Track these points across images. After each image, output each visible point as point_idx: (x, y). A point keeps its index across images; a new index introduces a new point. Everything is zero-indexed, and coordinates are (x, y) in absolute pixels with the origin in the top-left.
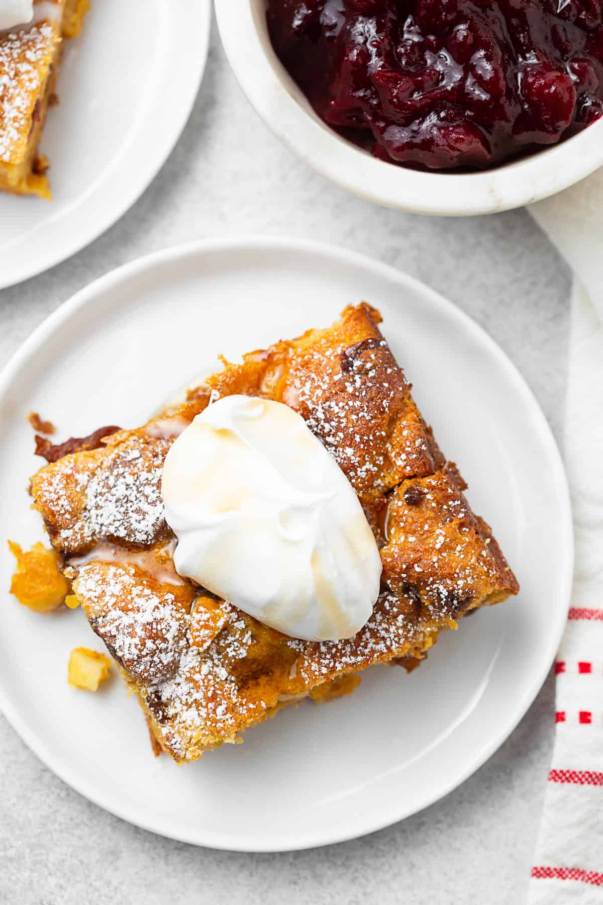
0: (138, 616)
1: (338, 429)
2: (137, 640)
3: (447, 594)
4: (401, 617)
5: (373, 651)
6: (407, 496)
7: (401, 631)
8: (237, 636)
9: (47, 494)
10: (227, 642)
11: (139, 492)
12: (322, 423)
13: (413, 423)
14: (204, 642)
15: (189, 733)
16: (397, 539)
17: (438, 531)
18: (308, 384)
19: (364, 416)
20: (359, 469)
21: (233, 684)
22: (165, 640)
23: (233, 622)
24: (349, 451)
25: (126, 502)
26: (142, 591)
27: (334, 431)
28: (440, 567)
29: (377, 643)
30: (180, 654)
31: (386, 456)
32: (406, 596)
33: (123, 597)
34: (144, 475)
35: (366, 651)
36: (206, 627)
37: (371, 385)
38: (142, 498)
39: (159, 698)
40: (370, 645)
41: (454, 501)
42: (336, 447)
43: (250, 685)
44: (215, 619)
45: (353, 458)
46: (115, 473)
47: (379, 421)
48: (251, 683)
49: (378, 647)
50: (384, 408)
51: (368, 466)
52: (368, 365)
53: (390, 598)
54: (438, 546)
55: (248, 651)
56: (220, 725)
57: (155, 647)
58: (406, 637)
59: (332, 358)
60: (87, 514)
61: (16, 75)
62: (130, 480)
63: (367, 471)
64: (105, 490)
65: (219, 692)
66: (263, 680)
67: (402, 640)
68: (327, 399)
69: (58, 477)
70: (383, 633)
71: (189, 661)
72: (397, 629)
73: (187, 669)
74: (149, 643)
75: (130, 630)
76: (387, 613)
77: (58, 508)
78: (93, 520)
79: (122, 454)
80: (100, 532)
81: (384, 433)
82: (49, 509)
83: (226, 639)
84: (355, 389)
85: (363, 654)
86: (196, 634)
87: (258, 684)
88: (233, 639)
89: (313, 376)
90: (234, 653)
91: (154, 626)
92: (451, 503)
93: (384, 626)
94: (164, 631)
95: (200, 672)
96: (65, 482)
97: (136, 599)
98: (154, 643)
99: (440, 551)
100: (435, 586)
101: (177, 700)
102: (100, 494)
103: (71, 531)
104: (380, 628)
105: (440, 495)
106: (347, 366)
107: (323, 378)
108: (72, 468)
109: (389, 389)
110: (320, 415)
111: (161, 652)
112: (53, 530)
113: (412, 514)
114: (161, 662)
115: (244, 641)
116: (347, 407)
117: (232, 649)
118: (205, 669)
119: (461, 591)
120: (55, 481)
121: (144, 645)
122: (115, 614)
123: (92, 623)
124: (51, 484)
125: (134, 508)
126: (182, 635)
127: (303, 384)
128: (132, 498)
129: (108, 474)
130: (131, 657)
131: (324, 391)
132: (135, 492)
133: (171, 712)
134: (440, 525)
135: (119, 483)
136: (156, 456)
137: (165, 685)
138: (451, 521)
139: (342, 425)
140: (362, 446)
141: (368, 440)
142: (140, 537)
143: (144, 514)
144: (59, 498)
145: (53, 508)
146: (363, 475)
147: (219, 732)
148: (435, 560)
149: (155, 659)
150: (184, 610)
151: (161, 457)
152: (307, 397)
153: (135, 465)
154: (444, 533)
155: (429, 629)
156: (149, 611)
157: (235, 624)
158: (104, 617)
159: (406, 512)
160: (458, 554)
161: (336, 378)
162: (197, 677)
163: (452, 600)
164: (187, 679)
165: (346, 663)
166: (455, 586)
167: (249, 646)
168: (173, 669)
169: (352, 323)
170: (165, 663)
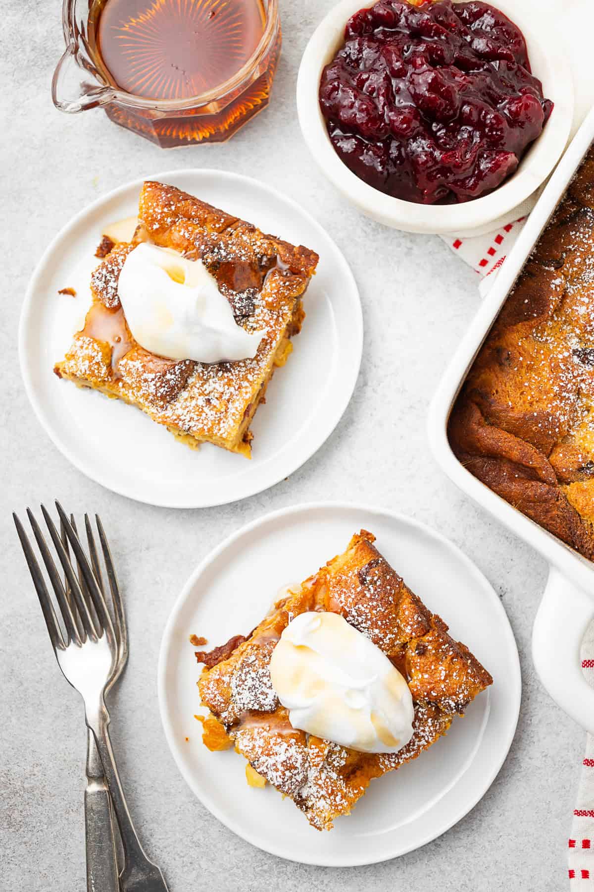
0: (277, 758)
1: (367, 619)
2: (280, 773)
3: (454, 705)
4: (430, 720)
5: (419, 746)
6: (417, 652)
7: (432, 729)
8: (337, 755)
9: (207, 695)
10: (332, 759)
11: (260, 682)
12: (356, 617)
13: (409, 605)
14: (319, 764)
15: (323, 815)
16: (417, 677)
17: (440, 668)
18: (343, 596)
19: (380, 610)
20: (384, 640)
21: (342, 781)
22: (296, 768)
23: (333, 748)
24: (377, 631)
25: (254, 689)
26: (276, 740)
27: (364, 620)
28: (448, 690)
29: (420, 741)
30: (306, 771)
31: (398, 627)
32: (430, 706)
33: (266, 747)
34: (261, 671)
35: (415, 747)
36: (318, 756)
37: (379, 590)
38: (263, 685)
39: (301, 797)
40: (416, 743)
41: (445, 645)
42: (368, 628)
43: (351, 778)
44: (322, 750)
45: (379, 635)
46: (244, 672)
47: (390, 610)
48: (352, 776)
49: (421, 743)
50: (391, 602)
51: (390, 636)
52: (375, 578)
53: (420, 709)
54: (443, 678)
55: (346, 761)
56: (340, 807)
57: (291, 774)
58: (436, 731)
59: (353, 577)
60: (234, 698)
61: (239, 388)
62: (253, 675)
63: (389, 639)
64: (241, 683)
65: (334, 788)
66: (358, 773)
67: (434, 734)
68: (356, 604)
69: (212, 683)
70: (422, 734)
71: (312, 774)
72: (429, 728)
73: (313, 778)
74: (288, 773)
75: (275, 767)
76: (421, 719)
77: (216, 703)
78: (239, 702)
79: (245, 659)
80: (244, 708)
81: (394, 616)
82: (211, 704)
83: (331, 757)
84: (371, 595)
85: (413, 750)
86: (313, 760)
87: (356, 776)
88: (335, 756)
89: (344, 590)
90: (338, 764)
91: (288, 762)
92: (443, 647)
93: (422, 728)
94: (294, 763)
95: (321, 778)
96: (216, 685)
97: (274, 747)
98: (290, 772)
99: (444, 680)
100: (446, 701)
101: (311, 796)
102: (239, 685)
103: (227, 712)
104: (419, 731)
105: (436, 645)
106: (363, 582)
107: (350, 591)
108: (219, 675)
109: (391, 589)
110: (354, 613)
111: (295, 775)
112: (217, 714)
113: (423, 661)
114: (297, 781)
115: (342, 756)
116: (369, 607)
117: (336, 762)
118: (323, 776)
119: (462, 701)
120: (211, 686)
121: (284, 775)
122: (263, 758)
123: (252, 766)
124: (209, 689)
125: (259, 692)
126: (305, 761)
127: (340, 595)
128: (257, 686)
129: (240, 673)
130: (278, 783)
131: (353, 599)
132: (258, 682)
133: (310, 804)
134: (440, 663)
135: (247, 678)
136: (265, 656)
137: (303, 789)
138: (446, 658)
139: (369, 617)
140: (383, 627)
141: (386, 622)
142: (267, 708)
143: (267, 694)
144: (215, 697)
145: (213, 703)
146: (388, 642)
147: (340, 812)
148: (443, 686)
149: (293, 780)
150: (303, 746)
151: (268, 657)
152: (344, 603)
153: (255, 665)
154: (444, 669)
155: (447, 719)
156: (283, 753)
157: (335, 749)
158: (258, 761)
159: (419, 660)
160: (455, 678)
161: (358, 590)
162: (320, 782)
163: (458, 706)
164: (314, 784)
165: (405, 758)
166: (458, 699)
167: (346, 758)
168: (305, 779)
169: (360, 553)
170: (300, 780)
